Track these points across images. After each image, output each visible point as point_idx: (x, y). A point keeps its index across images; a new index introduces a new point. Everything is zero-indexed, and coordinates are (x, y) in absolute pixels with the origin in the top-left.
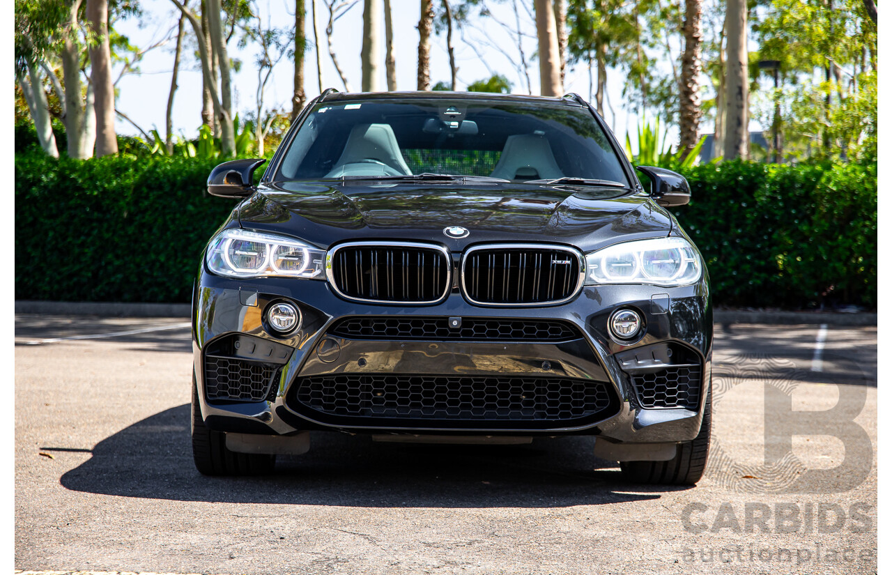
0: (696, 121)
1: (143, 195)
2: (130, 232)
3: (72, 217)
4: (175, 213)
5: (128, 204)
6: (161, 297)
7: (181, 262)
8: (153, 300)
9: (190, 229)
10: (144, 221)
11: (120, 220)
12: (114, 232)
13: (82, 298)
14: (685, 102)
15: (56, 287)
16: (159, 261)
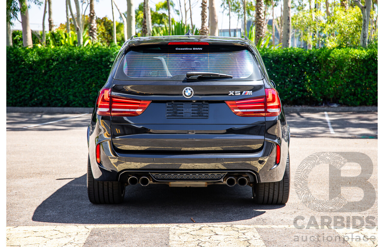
0: (262, 25)
1: (50, 63)
2: (46, 79)
3: (21, 72)
4: (64, 71)
5: (44, 67)
6: (59, 105)
7: (67, 91)
8: (55, 106)
9: (71, 77)
10: (51, 74)
11: (41, 73)
12: (39, 78)
13: (25, 105)
14: (257, 17)
15: (14, 101)
16: (58, 90)
